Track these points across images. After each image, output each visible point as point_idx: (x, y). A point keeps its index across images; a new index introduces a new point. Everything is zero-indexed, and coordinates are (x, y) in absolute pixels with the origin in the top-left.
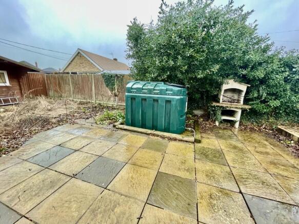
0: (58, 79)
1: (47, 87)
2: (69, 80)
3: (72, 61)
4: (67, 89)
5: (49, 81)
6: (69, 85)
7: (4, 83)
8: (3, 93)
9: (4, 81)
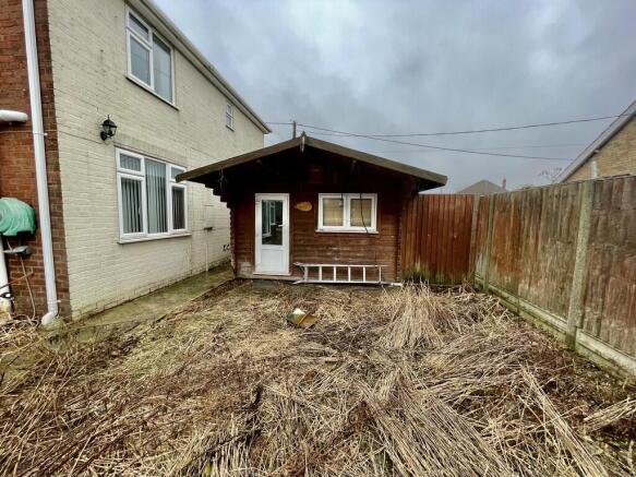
0: (518, 211)
1: (473, 242)
2: (573, 216)
3: (601, 147)
4: (548, 261)
5: (482, 222)
6: (570, 242)
7: (364, 225)
8: (359, 252)
9: (366, 220)
